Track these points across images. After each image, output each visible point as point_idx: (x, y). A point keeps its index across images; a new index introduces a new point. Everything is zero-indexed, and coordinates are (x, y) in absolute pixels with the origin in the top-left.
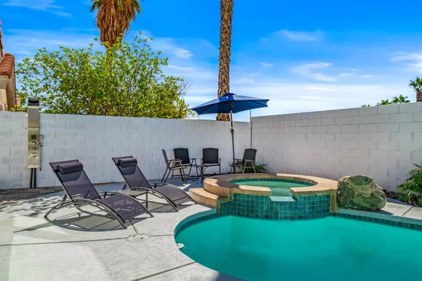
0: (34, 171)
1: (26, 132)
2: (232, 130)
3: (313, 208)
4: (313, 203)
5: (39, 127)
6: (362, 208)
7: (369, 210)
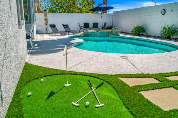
0: (46, 29)
1: (44, 18)
2: (102, 17)
3: (104, 35)
4: (104, 34)
5: (47, 17)
6: (114, 35)
7: (116, 35)
